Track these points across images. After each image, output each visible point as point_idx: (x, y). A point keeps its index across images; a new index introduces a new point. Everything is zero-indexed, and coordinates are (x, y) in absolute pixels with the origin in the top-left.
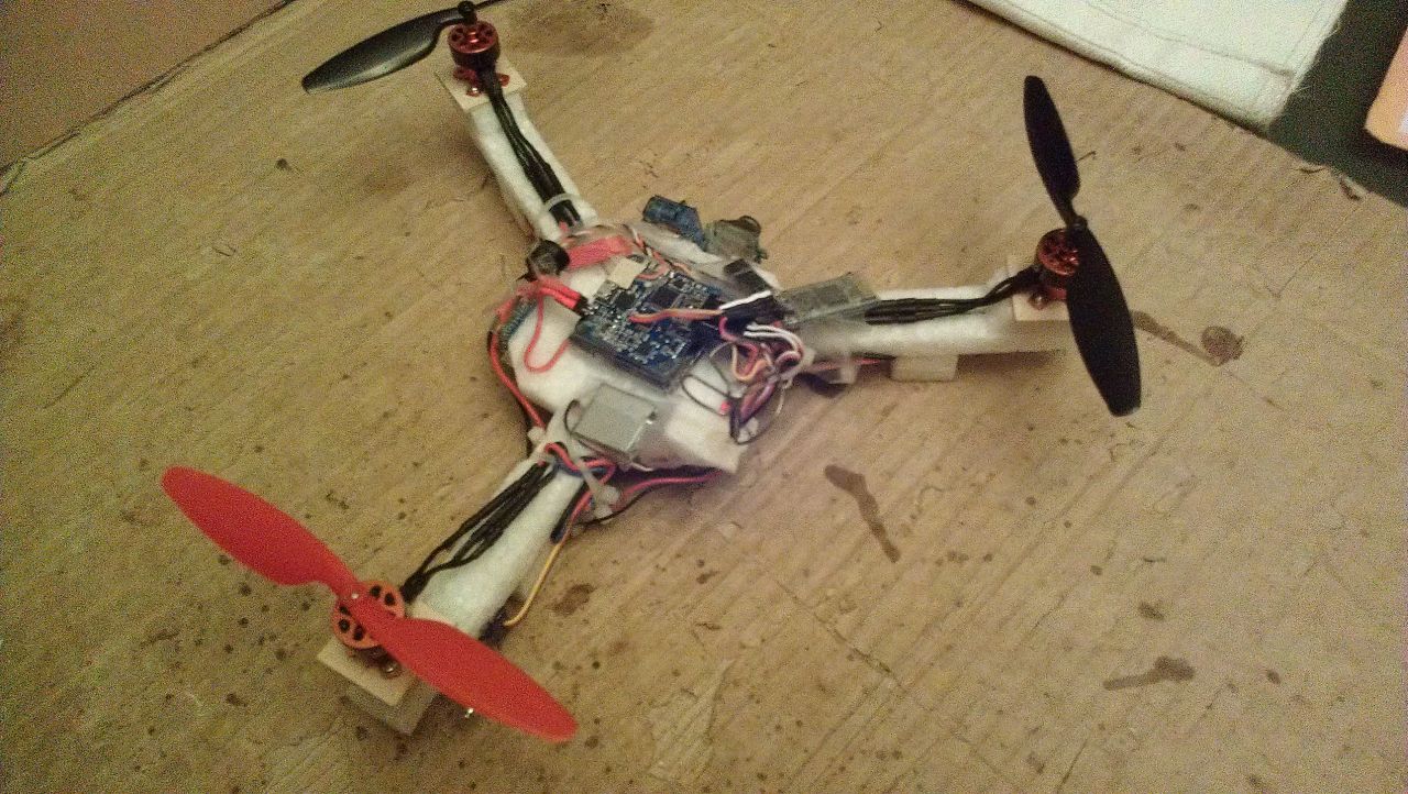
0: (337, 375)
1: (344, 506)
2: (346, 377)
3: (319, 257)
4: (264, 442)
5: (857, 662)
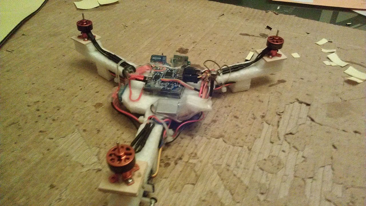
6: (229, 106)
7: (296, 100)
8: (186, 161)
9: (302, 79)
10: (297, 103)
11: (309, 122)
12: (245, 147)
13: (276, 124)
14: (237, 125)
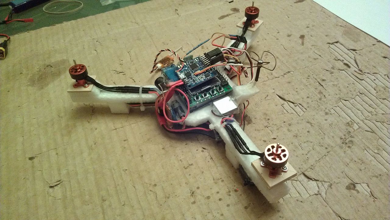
0: (140, 158)
1: (192, 165)
2: (142, 156)
3: (85, 155)
4: (153, 183)
5: (285, 76)
6: (309, 76)
7: (329, 44)
8: (353, 130)
9: (308, 27)
10: (331, 46)
11: (354, 52)
12: (358, 94)
13: (345, 67)
14: (334, 85)
